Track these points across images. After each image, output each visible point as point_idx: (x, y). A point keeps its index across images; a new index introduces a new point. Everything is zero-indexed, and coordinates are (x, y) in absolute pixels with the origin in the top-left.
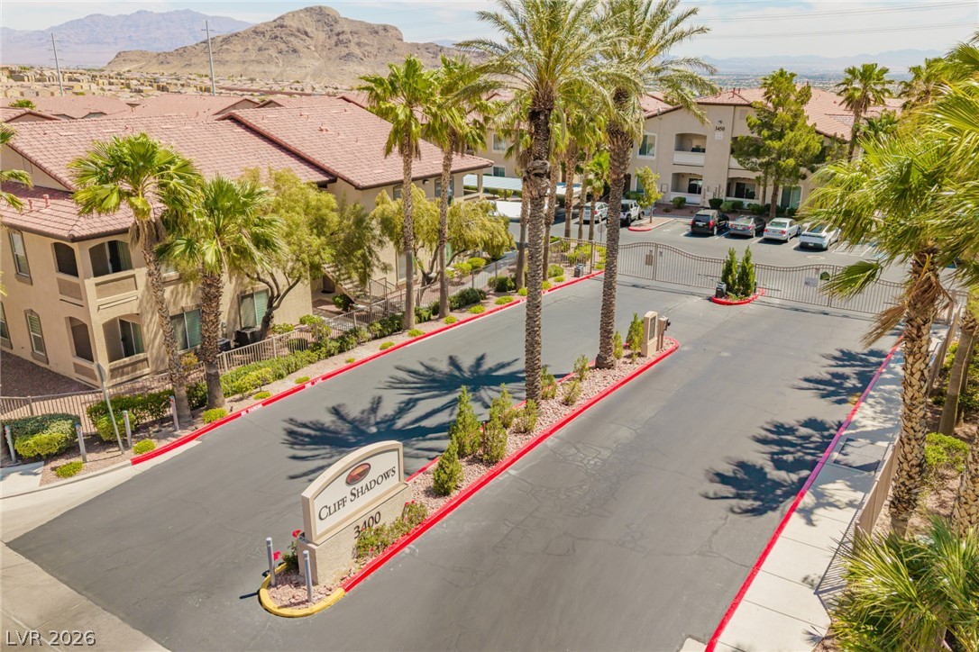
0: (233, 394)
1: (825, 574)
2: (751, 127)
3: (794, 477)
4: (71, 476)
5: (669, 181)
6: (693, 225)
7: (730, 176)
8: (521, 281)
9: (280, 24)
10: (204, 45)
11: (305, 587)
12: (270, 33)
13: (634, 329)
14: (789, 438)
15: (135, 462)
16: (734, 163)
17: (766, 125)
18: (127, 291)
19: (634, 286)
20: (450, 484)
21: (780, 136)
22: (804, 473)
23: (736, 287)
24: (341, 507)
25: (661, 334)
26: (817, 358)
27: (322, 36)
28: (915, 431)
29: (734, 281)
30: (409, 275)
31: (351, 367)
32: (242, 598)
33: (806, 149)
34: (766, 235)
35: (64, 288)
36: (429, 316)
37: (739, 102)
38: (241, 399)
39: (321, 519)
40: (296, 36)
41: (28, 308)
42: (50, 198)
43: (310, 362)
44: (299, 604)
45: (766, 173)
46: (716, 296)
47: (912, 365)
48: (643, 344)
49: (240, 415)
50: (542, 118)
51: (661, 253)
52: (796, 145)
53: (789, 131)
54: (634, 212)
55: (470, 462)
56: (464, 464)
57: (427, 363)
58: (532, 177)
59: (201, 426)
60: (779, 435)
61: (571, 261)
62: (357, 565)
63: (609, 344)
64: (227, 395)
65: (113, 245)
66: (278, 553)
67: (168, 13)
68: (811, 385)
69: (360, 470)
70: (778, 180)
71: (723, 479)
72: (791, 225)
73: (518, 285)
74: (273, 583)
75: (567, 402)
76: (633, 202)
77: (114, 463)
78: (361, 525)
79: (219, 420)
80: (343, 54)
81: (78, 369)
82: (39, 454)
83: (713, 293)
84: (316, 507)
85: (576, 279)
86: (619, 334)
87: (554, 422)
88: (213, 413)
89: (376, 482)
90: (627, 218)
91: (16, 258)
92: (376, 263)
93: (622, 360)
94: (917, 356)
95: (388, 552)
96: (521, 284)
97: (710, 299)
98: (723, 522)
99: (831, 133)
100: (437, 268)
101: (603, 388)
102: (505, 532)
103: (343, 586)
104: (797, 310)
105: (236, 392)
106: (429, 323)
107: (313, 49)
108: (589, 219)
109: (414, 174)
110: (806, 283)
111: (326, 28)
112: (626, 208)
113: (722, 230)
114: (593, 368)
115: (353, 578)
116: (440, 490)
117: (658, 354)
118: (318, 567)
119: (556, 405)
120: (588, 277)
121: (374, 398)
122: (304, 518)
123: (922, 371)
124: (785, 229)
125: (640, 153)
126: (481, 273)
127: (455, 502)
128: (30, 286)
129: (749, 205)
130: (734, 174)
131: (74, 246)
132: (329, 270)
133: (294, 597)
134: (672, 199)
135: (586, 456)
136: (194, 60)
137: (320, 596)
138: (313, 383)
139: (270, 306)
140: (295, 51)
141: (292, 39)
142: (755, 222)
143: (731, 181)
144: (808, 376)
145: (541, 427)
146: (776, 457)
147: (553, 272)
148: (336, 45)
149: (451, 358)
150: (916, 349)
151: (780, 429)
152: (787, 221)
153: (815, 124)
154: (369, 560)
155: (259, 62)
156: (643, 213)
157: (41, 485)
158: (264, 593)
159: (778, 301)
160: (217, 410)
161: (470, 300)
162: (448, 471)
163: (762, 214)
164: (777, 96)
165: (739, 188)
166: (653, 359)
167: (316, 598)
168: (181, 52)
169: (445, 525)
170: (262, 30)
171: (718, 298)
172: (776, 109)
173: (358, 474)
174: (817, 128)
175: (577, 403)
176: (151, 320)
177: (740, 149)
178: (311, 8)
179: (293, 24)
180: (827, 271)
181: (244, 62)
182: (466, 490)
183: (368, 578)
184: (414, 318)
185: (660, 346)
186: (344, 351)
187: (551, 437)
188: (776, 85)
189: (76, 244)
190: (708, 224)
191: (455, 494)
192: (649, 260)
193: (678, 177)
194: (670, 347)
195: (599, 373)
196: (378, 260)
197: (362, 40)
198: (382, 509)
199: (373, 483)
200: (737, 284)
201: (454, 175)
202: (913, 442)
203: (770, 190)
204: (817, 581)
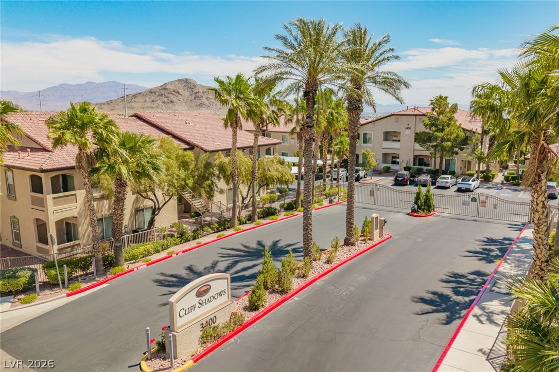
0: (130, 261)
1: (492, 348)
2: (426, 125)
3: (467, 299)
4: (29, 303)
5: (381, 157)
6: (396, 180)
7: (415, 154)
8: (299, 204)
9: (164, 88)
10: (122, 99)
11: (169, 360)
12: (159, 92)
13: (365, 224)
14: (463, 280)
15: (69, 295)
16: (417, 146)
17: (433, 125)
18: (71, 203)
19: (364, 208)
20: (259, 303)
21: (442, 130)
22: (472, 297)
23: (423, 207)
24: (192, 310)
25: (382, 228)
26: (474, 242)
27: (187, 94)
28: (542, 240)
29: (421, 204)
30: (234, 202)
31: (200, 246)
32: (129, 367)
33: (457, 137)
34: (437, 184)
35: (35, 201)
36: (246, 221)
37: (418, 114)
38: (134, 263)
39: (180, 316)
40: (173, 94)
41: (12, 215)
42: (31, 152)
43: (176, 244)
44: (165, 369)
45: (435, 150)
46: (412, 212)
47: (537, 199)
48: (371, 233)
49: (133, 270)
50: (311, 95)
51: (379, 189)
52: (451, 135)
53: (447, 127)
54: (362, 174)
55: (271, 293)
56: (267, 293)
57: (244, 244)
58: (306, 128)
59: (109, 276)
60: (456, 278)
61: (327, 196)
62: (202, 348)
63: (351, 231)
64: (126, 260)
65: (64, 177)
66: (154, 340)
67: (104, 83)
68: (471, 254)
69: (204, 288)
70: (442, 154)
71: (423, 301)
72: (451, 179)
73: (297, 206)
74: (149, 358)
75: (328, 262)
76: (361, 168)
77: (56, 296)
78: (204, 323)
79: (120, 273)
80: (198, 103)
81: (39, 249)
82: (11, 291)
83: (410, 211)
84: (178, 308)
85: (331, 204)
86: (357, 226)
87: (321, 272)
88: (117, 269)
89: (214, 297)
90: (358, 176)
91: (9, 186)
92: (216, 189)
93: (359, 242)
94: (540, 193)
95: (220, 341)
96: (299, 205)
97: (408, 214)
98: (426, 323)
99: (470, 129)
100: (250, 194)
101: (349, 256)
102: (293, 330)
103: (193, 359)
104: (459, 219)
105: (132, 260)
106: (246, 225)
107: (182, 101)
108: (336, 177)
109: (238, 146)
110: (463, 204)
111: (190, 90)
112: (357, 171)
113: (412, 183)
114: (343, 246)
115: (199, 355)
116: (253, 307)
117: (380, 239)
118: (177, 346)
119: (321, 264)
120: (337, 204)
121: (214, 261)
122: (170, 316)
123: (543, 202)
124: (448, 181)
125: (364, 143)
126: (275, 203)
127: (261, 314)
128: (14, 202)
129: (426, 170)
130: (417, 153)
131: (42, 175)
132: (188, 197)
133: (162, 365)
134: (382, 168)
135: (341, 290)
136: (116, 107)
137: (178, 365)
138: (177, 254)
139: (154, 214)
140: (172, 102)
141: (171, 95)
142: (431, 177)
143: (415, 157)
144: (468, 249)
145: (313, 275)
146: (455, 289)
147: (317, 201)
148: (195, 99)
149: (258, 242)
150: (538, 188)
151: (456, 275)
152: (449, 176)
153: (461, 124)
154: (209, 345)
155: (152, 108)
156: (366, 174)
157: (11, 307)
158: (144, 364)
159: (447, 215)
160: (120, 267)
161: (269, 213)
162: (257, 294)
163: (435, 174)
164: (439, 109)
165: (420, 160)
166: (378, 242)
167: (176, 366)
168: (109, 103)
169: (255, 327)
170: (154, 91)
171: (413, 213)
172: (439, 116)
173: (203, 291)
174: (462, 126)
175: (334, 263)
176: (84, 222)
177: (420, 138)
178: (182, 80)
179: (172, 87)
180: (475, 196)
181: (144, 108)
182: (268, 308)
183: (209, 355)
184: (237, 222)
185: (381, 235)
186: (196, 239)
187: (319, 281)
188: (439, 103)
189: (43, 174)
190: (404, 179)
191: (261, 309)
192: (372, 193)
193: (385, 155)
194: (387, 236)
195: (346, 248)
196: (217, 187)
197: (209, 96)
198: (217, 314)
199: (212, 298)
200: (423, 206)
201: (260, 148)
202: (542, 247)
203: (438, 160)
204: (488, 351)
